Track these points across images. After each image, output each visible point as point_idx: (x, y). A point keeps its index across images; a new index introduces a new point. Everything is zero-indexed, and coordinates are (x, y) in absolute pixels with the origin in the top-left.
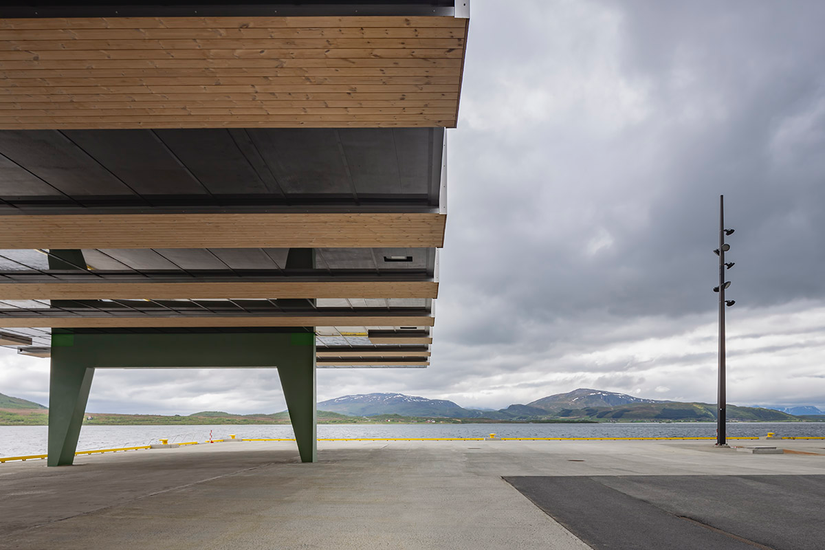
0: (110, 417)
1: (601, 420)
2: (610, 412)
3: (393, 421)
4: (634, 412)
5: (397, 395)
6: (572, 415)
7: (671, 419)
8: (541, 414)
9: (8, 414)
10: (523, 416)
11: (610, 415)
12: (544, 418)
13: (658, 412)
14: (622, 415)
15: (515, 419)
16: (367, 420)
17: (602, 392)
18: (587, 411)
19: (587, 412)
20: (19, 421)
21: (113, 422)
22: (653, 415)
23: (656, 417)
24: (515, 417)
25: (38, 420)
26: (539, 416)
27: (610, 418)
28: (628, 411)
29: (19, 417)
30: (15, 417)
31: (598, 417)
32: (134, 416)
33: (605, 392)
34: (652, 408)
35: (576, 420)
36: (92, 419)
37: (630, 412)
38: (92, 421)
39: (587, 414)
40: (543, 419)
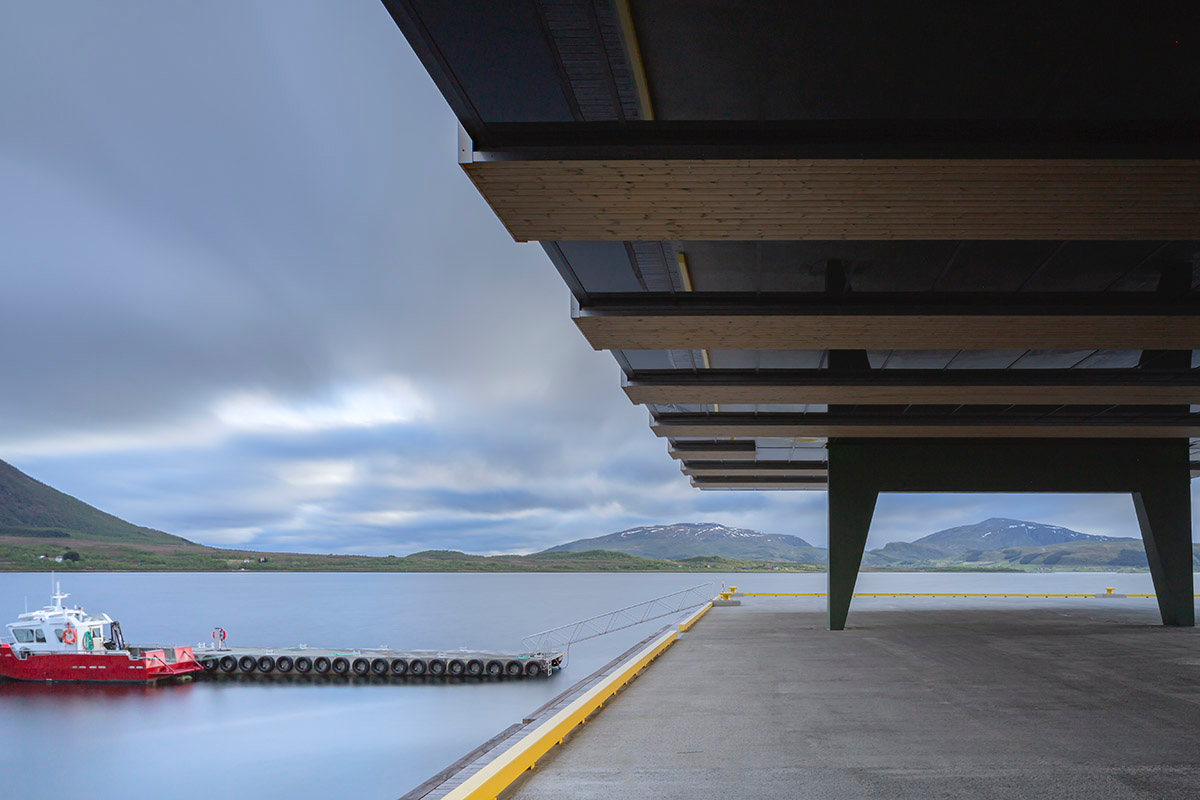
0: (293, 558)
1: (1026, 567)
2: (1041, 554)
3: (714, 567)
4: (1076, 556)
5: (716, 525)
6: (982, 559)
7: (1133, 565)
8: (935, 558)
9: (141, 553)
10: (907, 560)
11: (1040, 559)
12: (940, 564)
13: (1115, 556)
14: (1059, 559)
15: (894, 565)
16: (676, 566)
17: (1028, 524)
18: (1004, 552)
19: (1004, 555)
20: (159, 563)
21: (298, 566)
22: (1106, 560)
23: (1110, 564)
24: (895, 561)
25: (186, 562)
26: (932, 561)
27: (1040, 563)
28: (1069, 553)
29: (158, 557)
30: (152, 557)
31: (1021, 563)
32: (328, 556)
33: (1031, 524)
34: (1106, 549)
35: (989, 567)
36: (266, 561)
37: (1072, 556)
38: (266, 565)
39: (1006, 558)
40: (938, 565)
